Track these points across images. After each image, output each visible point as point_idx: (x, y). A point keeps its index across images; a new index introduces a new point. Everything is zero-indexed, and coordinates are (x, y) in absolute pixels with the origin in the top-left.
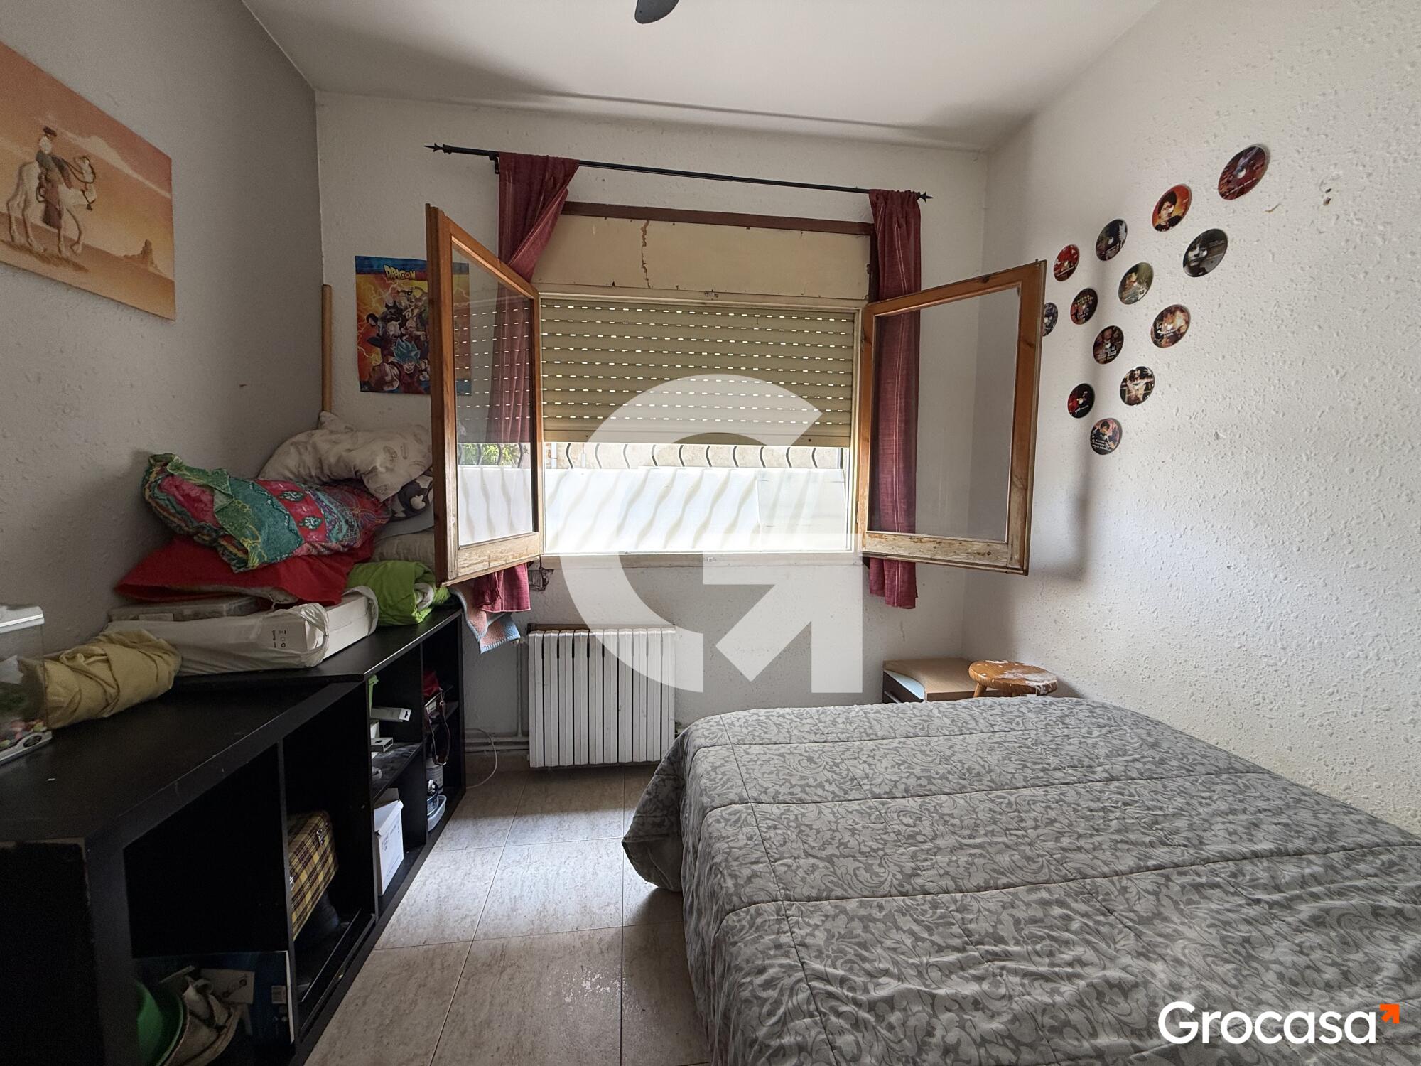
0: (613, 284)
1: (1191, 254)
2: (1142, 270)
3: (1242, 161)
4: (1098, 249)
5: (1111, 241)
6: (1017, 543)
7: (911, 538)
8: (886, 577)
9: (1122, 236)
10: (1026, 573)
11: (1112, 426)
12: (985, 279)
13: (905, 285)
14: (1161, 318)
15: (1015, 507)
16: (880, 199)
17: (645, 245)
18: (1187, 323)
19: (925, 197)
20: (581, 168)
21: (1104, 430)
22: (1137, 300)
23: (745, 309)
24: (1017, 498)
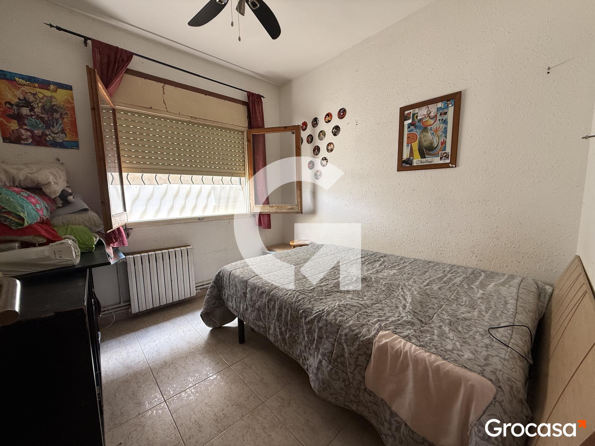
0: (151, 108)
1: (333, 130)
2: (323, 132)
3: (342, 111)
4: (312, 124)
5: (315, 123)
6: (299, 205)
7: (269, 206)
8: (262, 220)
9: (318, 122)
10: (302, 213)
11: (319, 172)
12: (286, 127)
13: (261, 125)
14: (328, 145)
15: (298, 195)
16: (250, 95)
17: (164, 94)
18: (334, 147)
19: (263, 97)
20: (134, 56)
21: (317, 173)
22: (322, 140)
23: (206, 125)
24: (299, 192)
